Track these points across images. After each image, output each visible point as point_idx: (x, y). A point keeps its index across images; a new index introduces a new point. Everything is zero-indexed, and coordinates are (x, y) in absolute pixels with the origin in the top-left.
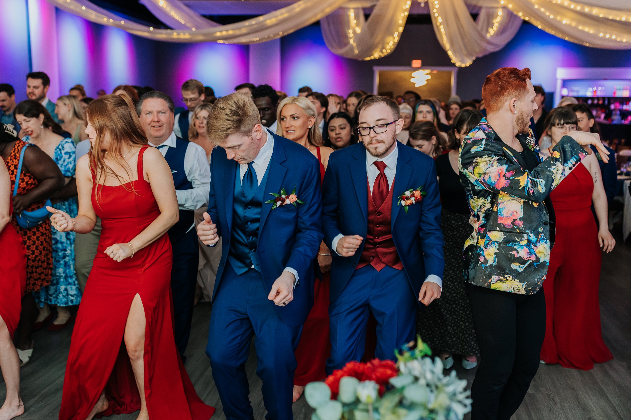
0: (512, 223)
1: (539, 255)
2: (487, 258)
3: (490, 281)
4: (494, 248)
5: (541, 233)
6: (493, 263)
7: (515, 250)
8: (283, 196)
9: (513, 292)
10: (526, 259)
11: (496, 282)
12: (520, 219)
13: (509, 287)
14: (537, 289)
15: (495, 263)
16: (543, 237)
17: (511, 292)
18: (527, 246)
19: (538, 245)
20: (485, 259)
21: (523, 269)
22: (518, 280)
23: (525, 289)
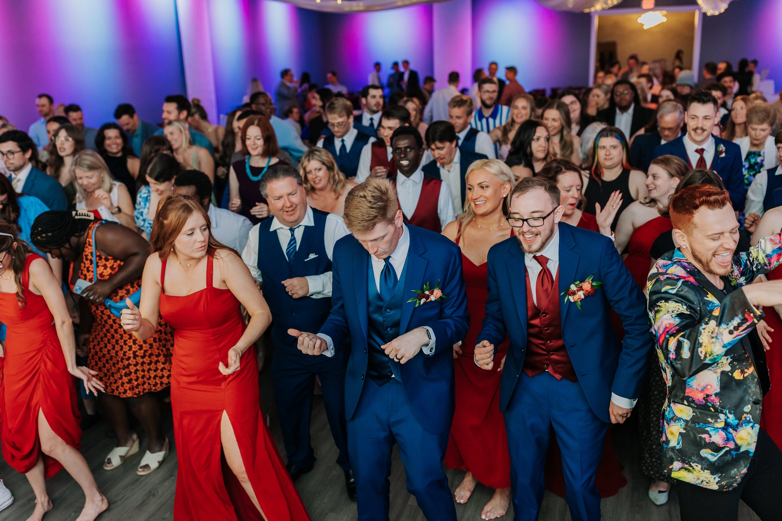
0: (704, 398)
1: (739, 442)
2: (670, 437)
3: (671, 467)
4: (679, 427)
5: (747, 413)
6: (677, 446)
7: (707, 432)
8: (427, 292)
9: (701, 485)
10: (721, 446)
11: (679, 470)
12: (716, 395)
13: (696, 479)
14: (734, 485)
15: (679, 446)
16: (748, 419)
17: (698, 485)
18: (724, 429)
19: (740, 429)
20: (667, 438)
21: (716, 458)
22: (709, 471)
23: (717, 483)
